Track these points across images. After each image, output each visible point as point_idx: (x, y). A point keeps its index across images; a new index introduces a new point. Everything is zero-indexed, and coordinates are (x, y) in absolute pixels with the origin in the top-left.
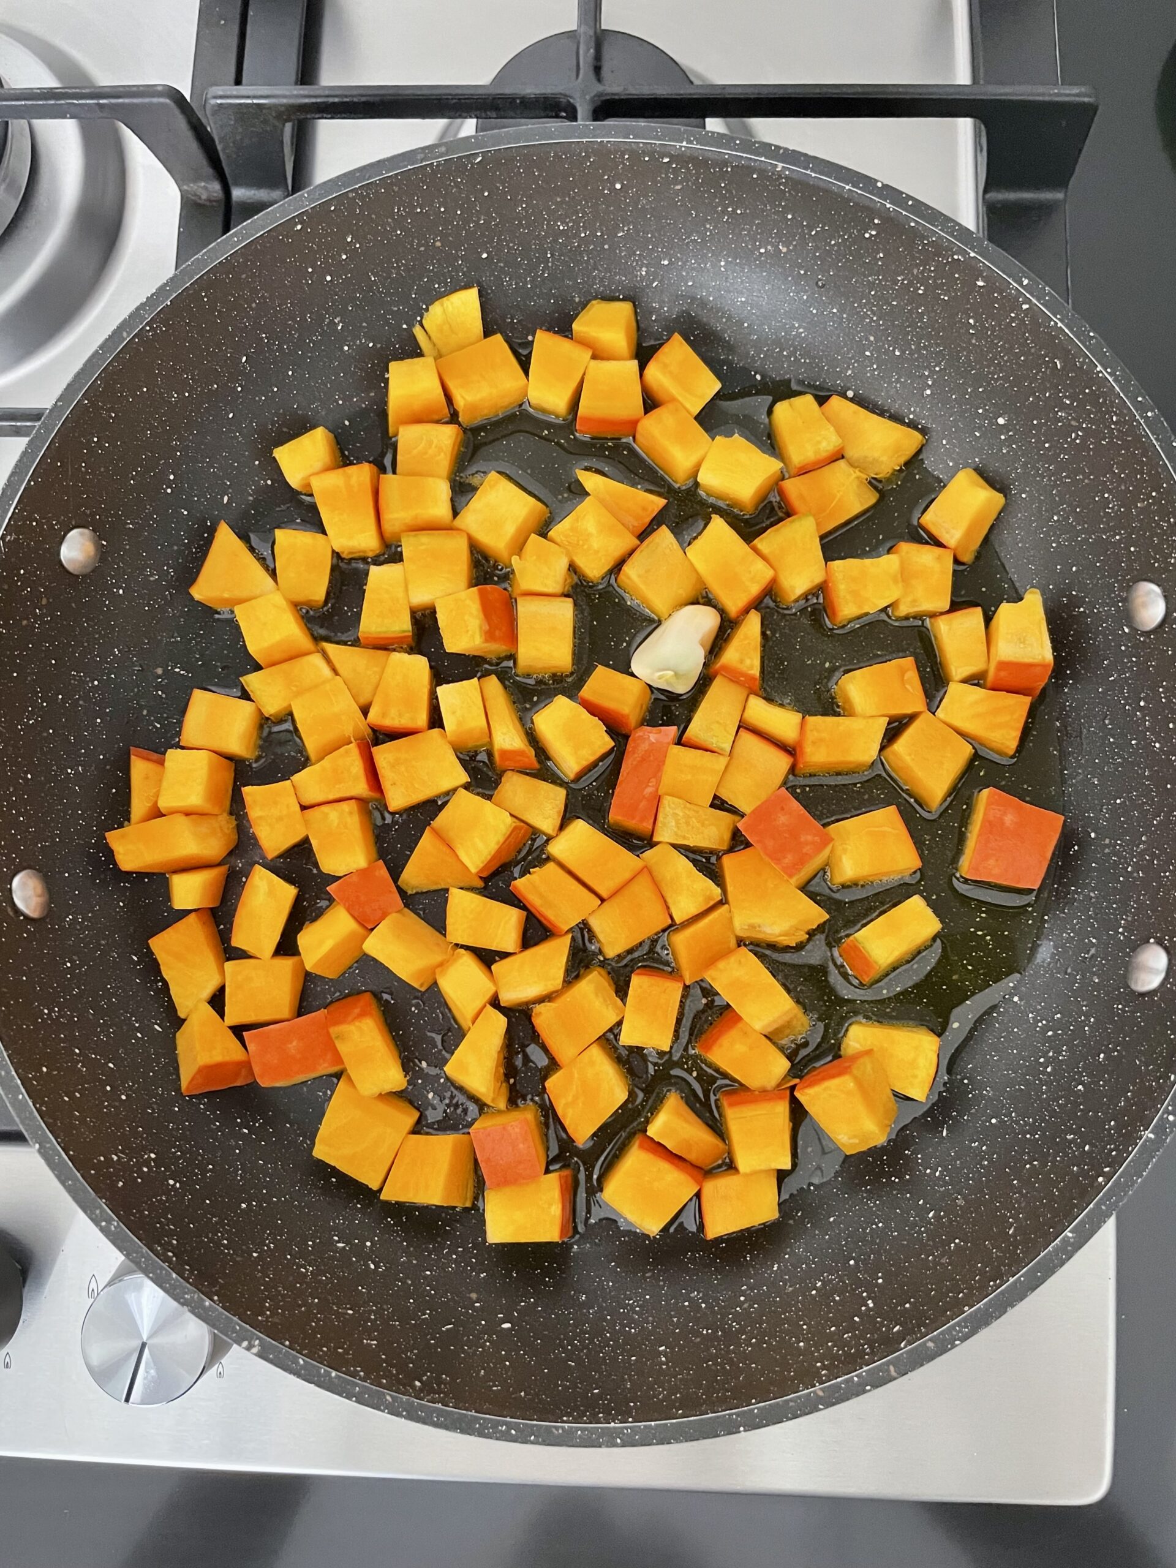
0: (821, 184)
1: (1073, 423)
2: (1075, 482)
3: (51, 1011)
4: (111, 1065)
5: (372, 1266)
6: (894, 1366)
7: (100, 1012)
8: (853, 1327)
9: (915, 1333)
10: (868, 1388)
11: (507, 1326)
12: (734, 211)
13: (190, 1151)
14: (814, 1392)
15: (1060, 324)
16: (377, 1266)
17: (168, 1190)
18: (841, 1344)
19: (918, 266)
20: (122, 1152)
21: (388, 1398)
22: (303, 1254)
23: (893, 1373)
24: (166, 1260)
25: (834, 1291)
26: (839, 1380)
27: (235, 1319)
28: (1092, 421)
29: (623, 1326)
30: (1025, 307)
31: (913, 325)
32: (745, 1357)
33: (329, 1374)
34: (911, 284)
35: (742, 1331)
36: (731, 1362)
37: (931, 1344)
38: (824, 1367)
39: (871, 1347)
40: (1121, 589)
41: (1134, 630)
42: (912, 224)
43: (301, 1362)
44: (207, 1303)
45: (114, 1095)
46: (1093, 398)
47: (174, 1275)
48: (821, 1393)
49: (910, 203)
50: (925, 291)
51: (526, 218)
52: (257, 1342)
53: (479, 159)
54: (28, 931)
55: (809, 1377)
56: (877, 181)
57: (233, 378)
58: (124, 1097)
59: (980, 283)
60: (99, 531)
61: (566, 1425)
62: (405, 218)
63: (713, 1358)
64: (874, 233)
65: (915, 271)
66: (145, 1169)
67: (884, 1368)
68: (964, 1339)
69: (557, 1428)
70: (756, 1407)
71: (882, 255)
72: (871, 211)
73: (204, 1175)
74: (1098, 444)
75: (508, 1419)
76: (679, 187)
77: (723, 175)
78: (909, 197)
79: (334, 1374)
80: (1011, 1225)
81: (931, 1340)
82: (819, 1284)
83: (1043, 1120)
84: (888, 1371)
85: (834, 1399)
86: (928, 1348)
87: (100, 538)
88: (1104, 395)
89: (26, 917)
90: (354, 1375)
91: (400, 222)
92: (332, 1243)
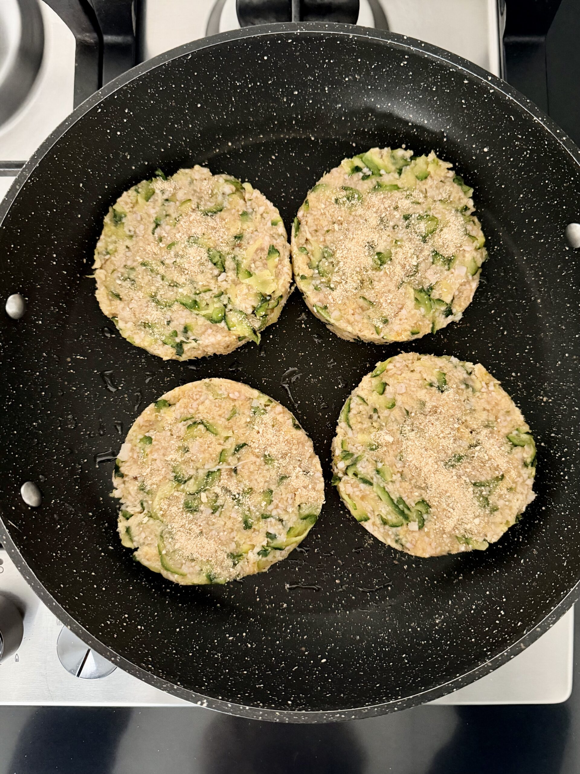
0: (375, 42)
1: (524, 147)
2: (529, 177)
3: (57, 553)
4: (93, 574)
5: (249, 646)
6: (523, 643)
7: (81, 548)
8: (496, 626)
9: (529, 625)
10: (512, 657)
11: (324, 661)
12: (329, 61)
13: (143, 608)
14: (486, 664)
15: (511, 98)
16: (252, 645)
17: (139, 632)
18: (494, 636)
19: (431, 77)
20: (111, 618)
21: (278, 713)
22: (214, 648)
23: (523, 647)
24: (150, 670)
25: (482, 609)
26: (497, 656)
27: (192, 691)
28: (534, 145)
29: (381, 648)
30: (491, 91)
31: (433, 107)
32: (446, 652)
33: (244, 708)
34: (428, 86)
35: (441, 638)
36: (440, 656)
37: (538, 629)
38: (488, 651)
39: (509, 636)
40: (561, 228)
41: (571, 248)
42: (426, 56)
43: (230, 705)
44: (175, 687)
45: (99, 589)
46: (533, 134)
47: (155, 677)
48: (490, 664)
49: (423, 45)
50: (436, 88)
51: (219, 82)
52: (205, 701)
53: (190, 57)
54: (35, 515)
55: (482, 657)
56: (403, 36)
57: (78, 197)
58: (104, 589)
59: (466, 82)
60: (23, 293)
61: (369, 707)
62: (154, 94)
63: (430, 655)
64: (405, 63)
65: (430, 79)
66: (125, 624)
67: (518, 646)
68: (554, 623)
69: (364, 709)
70: (459, 678)
71: (411, 73)
72: (403, 52)
73: (154, 619)
74: (539, 156)
75: (339, 711)
76: (298, 54)
77: (321, 45)
78: (422, 42)
79: (247, 708)
80: (565, 560)
81: (538, 627)
82: (474, 607)
83: (569, 504)
84: (521, 646)
85: (496, 666)
86: (538, 631)
87: (24, 297)
88: (539, 132)
89: (32, 507)
90: (258, 706)
91: (152, 97)
92: (227, 639)
